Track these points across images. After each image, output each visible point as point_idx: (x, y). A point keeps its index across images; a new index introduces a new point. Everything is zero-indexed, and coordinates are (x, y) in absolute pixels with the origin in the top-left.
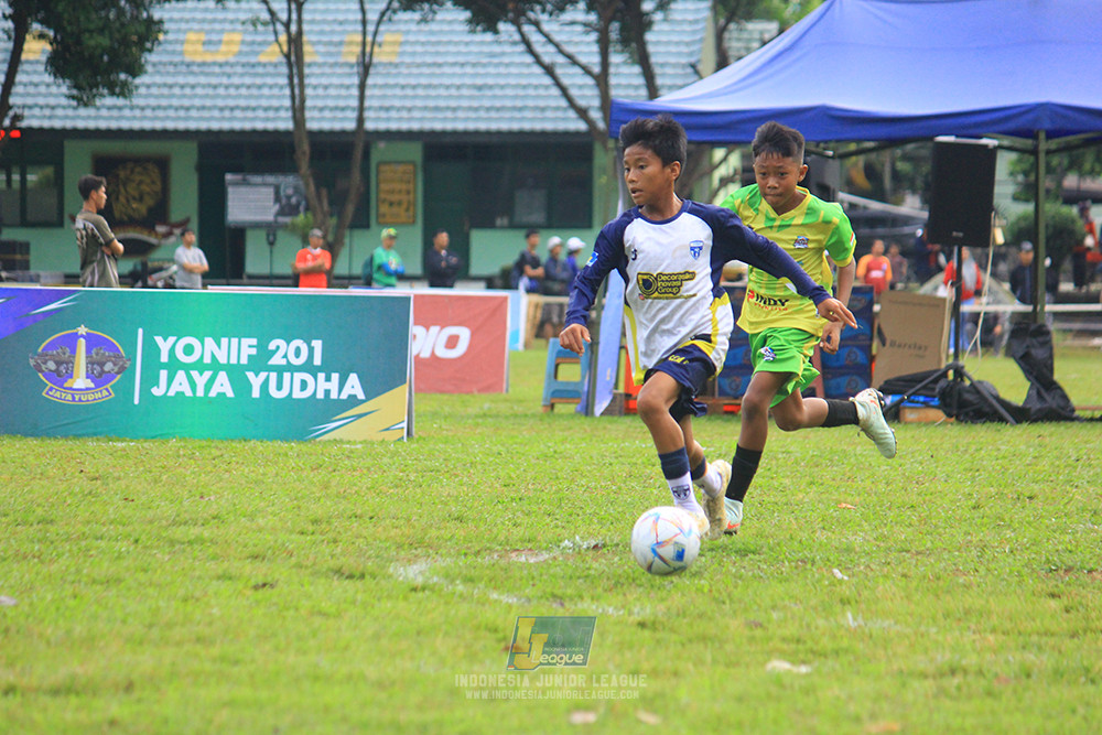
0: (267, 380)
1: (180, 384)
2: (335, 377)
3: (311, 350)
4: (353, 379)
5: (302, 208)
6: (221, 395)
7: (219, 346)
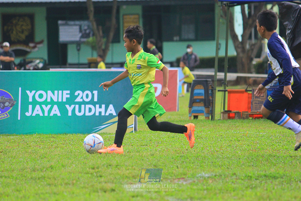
0: (74, 108)
1: (38, 111)
2: (103, 106)
3: (93, 95)
4: (111, 107)
5: (91, 34)
6: (55, 115)
7: (54, 94)
